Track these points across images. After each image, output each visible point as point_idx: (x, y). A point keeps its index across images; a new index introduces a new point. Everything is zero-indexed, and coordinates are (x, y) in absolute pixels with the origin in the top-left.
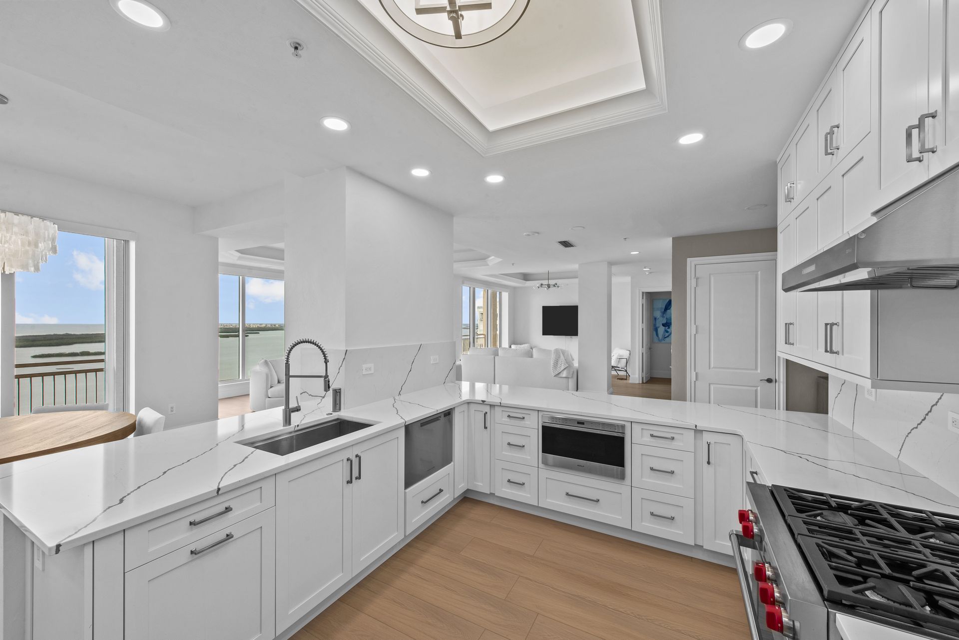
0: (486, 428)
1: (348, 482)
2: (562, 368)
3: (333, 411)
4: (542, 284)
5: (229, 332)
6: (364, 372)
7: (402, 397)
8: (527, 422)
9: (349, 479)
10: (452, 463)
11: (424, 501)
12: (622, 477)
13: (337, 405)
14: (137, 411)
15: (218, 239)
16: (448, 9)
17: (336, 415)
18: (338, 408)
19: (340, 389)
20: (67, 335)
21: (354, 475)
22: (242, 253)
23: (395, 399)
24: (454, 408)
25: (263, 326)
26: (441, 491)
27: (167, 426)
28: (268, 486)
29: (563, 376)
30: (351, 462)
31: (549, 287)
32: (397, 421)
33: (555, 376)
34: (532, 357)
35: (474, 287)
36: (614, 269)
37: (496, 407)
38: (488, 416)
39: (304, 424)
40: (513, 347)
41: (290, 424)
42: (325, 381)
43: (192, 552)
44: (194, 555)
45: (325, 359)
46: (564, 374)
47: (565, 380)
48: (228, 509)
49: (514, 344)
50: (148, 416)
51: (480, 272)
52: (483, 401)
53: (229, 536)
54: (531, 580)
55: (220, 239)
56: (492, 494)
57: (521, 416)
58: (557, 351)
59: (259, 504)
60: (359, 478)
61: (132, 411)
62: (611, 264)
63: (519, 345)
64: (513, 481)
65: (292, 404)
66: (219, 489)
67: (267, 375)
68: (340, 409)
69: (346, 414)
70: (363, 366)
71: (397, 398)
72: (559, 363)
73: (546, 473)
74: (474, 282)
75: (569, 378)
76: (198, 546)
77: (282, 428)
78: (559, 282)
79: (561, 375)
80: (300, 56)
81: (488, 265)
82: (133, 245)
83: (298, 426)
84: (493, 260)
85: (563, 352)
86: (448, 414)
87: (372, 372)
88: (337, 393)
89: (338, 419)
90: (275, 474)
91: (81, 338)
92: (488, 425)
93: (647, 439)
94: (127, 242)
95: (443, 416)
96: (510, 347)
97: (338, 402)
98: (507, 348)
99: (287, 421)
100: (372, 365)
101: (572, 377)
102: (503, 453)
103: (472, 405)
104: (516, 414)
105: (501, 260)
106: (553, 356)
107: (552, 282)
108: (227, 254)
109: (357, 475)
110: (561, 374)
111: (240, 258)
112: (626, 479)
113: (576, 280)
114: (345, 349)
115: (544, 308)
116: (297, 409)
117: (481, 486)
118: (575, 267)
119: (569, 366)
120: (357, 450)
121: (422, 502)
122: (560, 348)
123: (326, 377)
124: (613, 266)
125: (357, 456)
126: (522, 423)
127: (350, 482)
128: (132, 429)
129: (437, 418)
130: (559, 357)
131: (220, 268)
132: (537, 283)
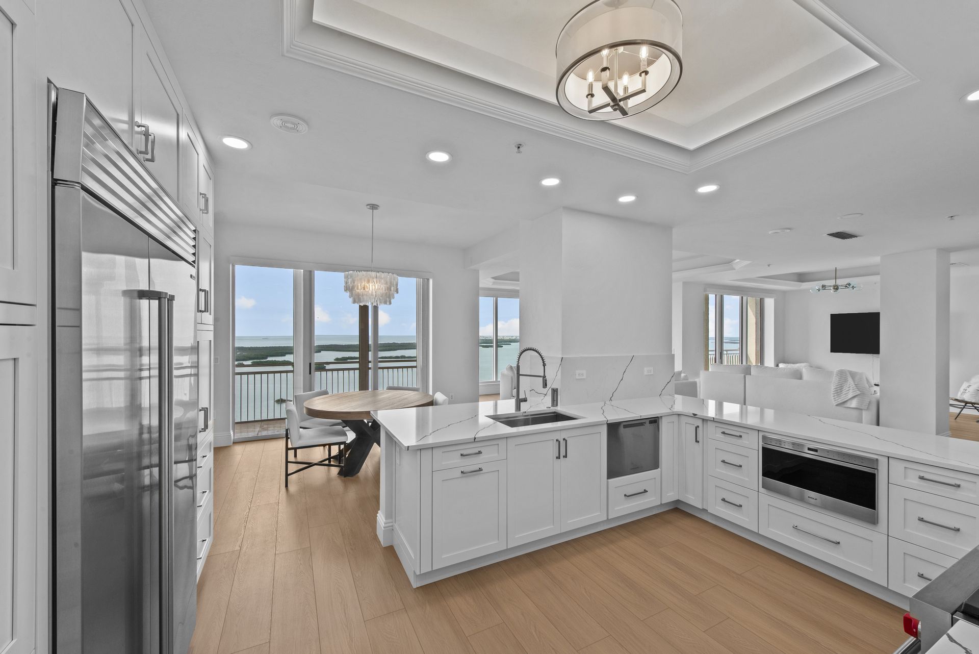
0: (697, 441)
1: (557, 458)
2: (850, 396)
3: (552, 406)
4: (824, 286)
5: (487, 343)
6: (578, 377)
7: (613, 403)
8: (745, 441)
9: (558, 455)
10: (659, 469)
11: (627, 495)
12: (873, 521)
13: (555, 402)
14: (434, 393)
15: (478, 271)
16: (612, 104)
17: (553, 409)
18: (555, 403)
19: (557, 389)
20: (394, 343)
21: (562, 452)
22: (495, 279)
23: (605, 403)
24: (661, 417)
25: (514, 338)
26: (645, 491)
27: (450, 403)
28: (502, 443)
29: (851, 406)
30: (559, 442)
31: (837, 289)
32: (601, 419)
33: (837, 405)
34: (801, 378)
35: (722, 294)
36: (954, 257)
37: (709, 422)
38: (700, 430)
39: (529, 412)
40: (781, 365)
41: (520, 410)
42: (543, 380)
43: (462, 472)
44: (463, 474)
45: (544, 363)
46: (854, 404)
47: (855, 413)
48: (480, 452)
49: (784, 362)
50: (439, 397)
51: (727, 278)
52: (695, 415)
53: (480, 470)
54: (731, 592)
55: (480, 271)
56: (705, 510)
57: (738, 434)
58: (842, 374)
59: (497, 455)
60: (565, 456)
61: (431, 393)
62: (945, 251)
63: (790, 364)
64: (728, 501)
65: (522, 396)
66: (475, 438)
67: (512, 377)
68: (557, 405)
69: (560, 409)
70: (577, 371)
71: (608, 402)
72: (845, 388)
73: (767, 498)
74: (723, 290)
75: (862, 409)
76: (466, 469)
77: (514, 412)
78: (853, 281)
79: (848, 405)
80: (521, 152)
81: (734, 269)
82: (431, 281)
83: (525, 412)
84: (739, 264)
85: (853, 375)
86: (655, 421)
87: (585, 377)
88: (555, 392)
89: (555, 412)
90: (507, 437)
91: (401, 346)
92: (700, 438)
93: (913, 481)
94: (428, 280)
95: (648, 421)
96: (777, 366)
97: (555, 399)
98: (772, 368)
99: (518, 408)
100: (584, 372)
101: (868, 409)
102: (718, 470)
103: (683, 417)
104: (731, 430)
105: (749, 262)
106: (835, 380)
107: (840, 282)
108: (486, 281)
109: (564, 454)
110: (849, 402)
111: (494, 283)
112: (879, 524)
113: (877, 278)
114: (561, 356)
115: (832, 316)
116: (525, 400)
117: (693, 499)
118: (877, 259)
119: (861, 394)
120: (564, 435)
121: (625, 495)
122: (848, 369)
123: (544, 377)
124: (951, 253)
125: (564, 439)
126: (739, 441)
127: (558, 458)
128: (431, 403)
129: (642, 423)
130: (846, 381)
131: (481, 292)
132: (817, 285)
